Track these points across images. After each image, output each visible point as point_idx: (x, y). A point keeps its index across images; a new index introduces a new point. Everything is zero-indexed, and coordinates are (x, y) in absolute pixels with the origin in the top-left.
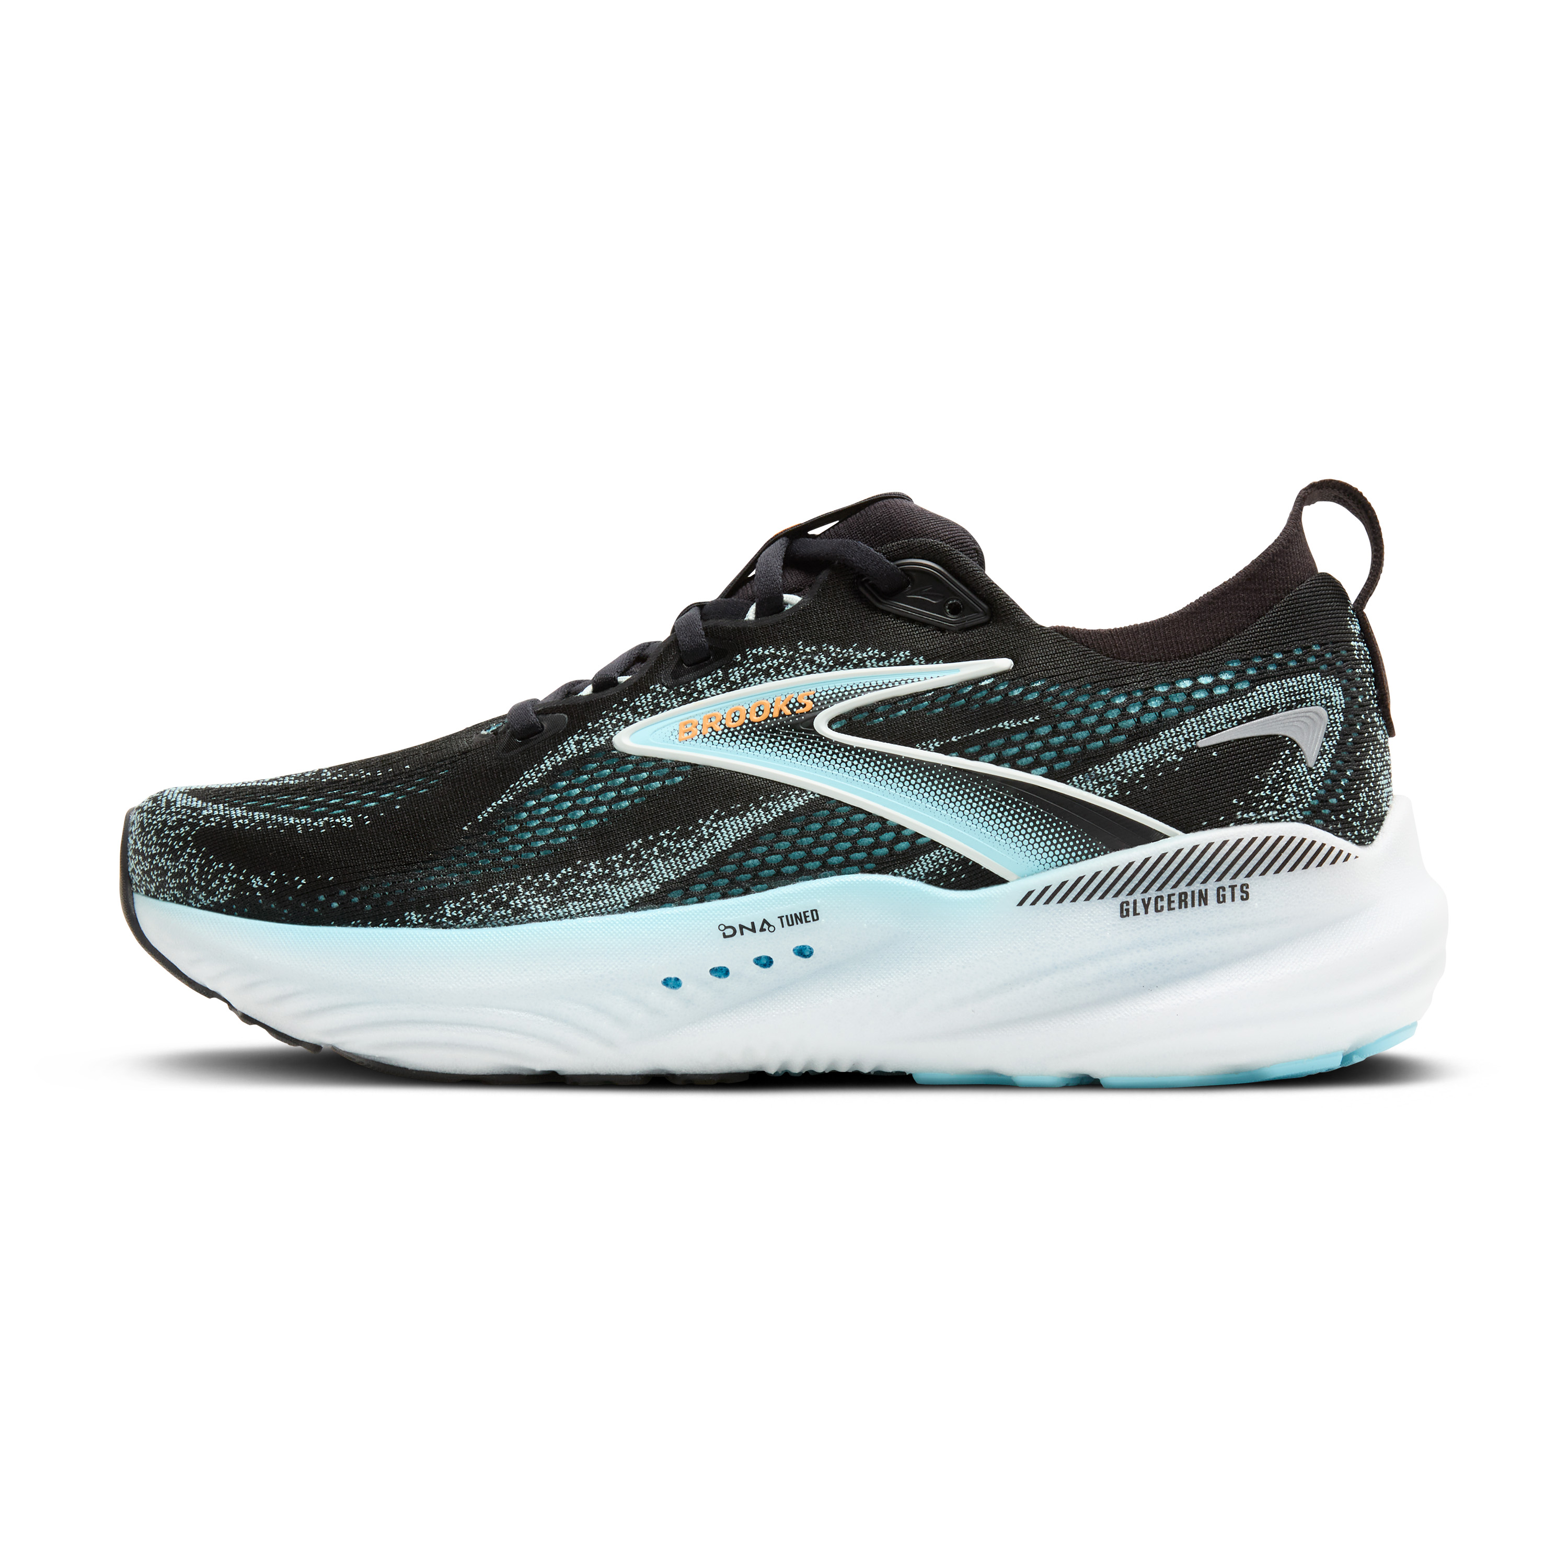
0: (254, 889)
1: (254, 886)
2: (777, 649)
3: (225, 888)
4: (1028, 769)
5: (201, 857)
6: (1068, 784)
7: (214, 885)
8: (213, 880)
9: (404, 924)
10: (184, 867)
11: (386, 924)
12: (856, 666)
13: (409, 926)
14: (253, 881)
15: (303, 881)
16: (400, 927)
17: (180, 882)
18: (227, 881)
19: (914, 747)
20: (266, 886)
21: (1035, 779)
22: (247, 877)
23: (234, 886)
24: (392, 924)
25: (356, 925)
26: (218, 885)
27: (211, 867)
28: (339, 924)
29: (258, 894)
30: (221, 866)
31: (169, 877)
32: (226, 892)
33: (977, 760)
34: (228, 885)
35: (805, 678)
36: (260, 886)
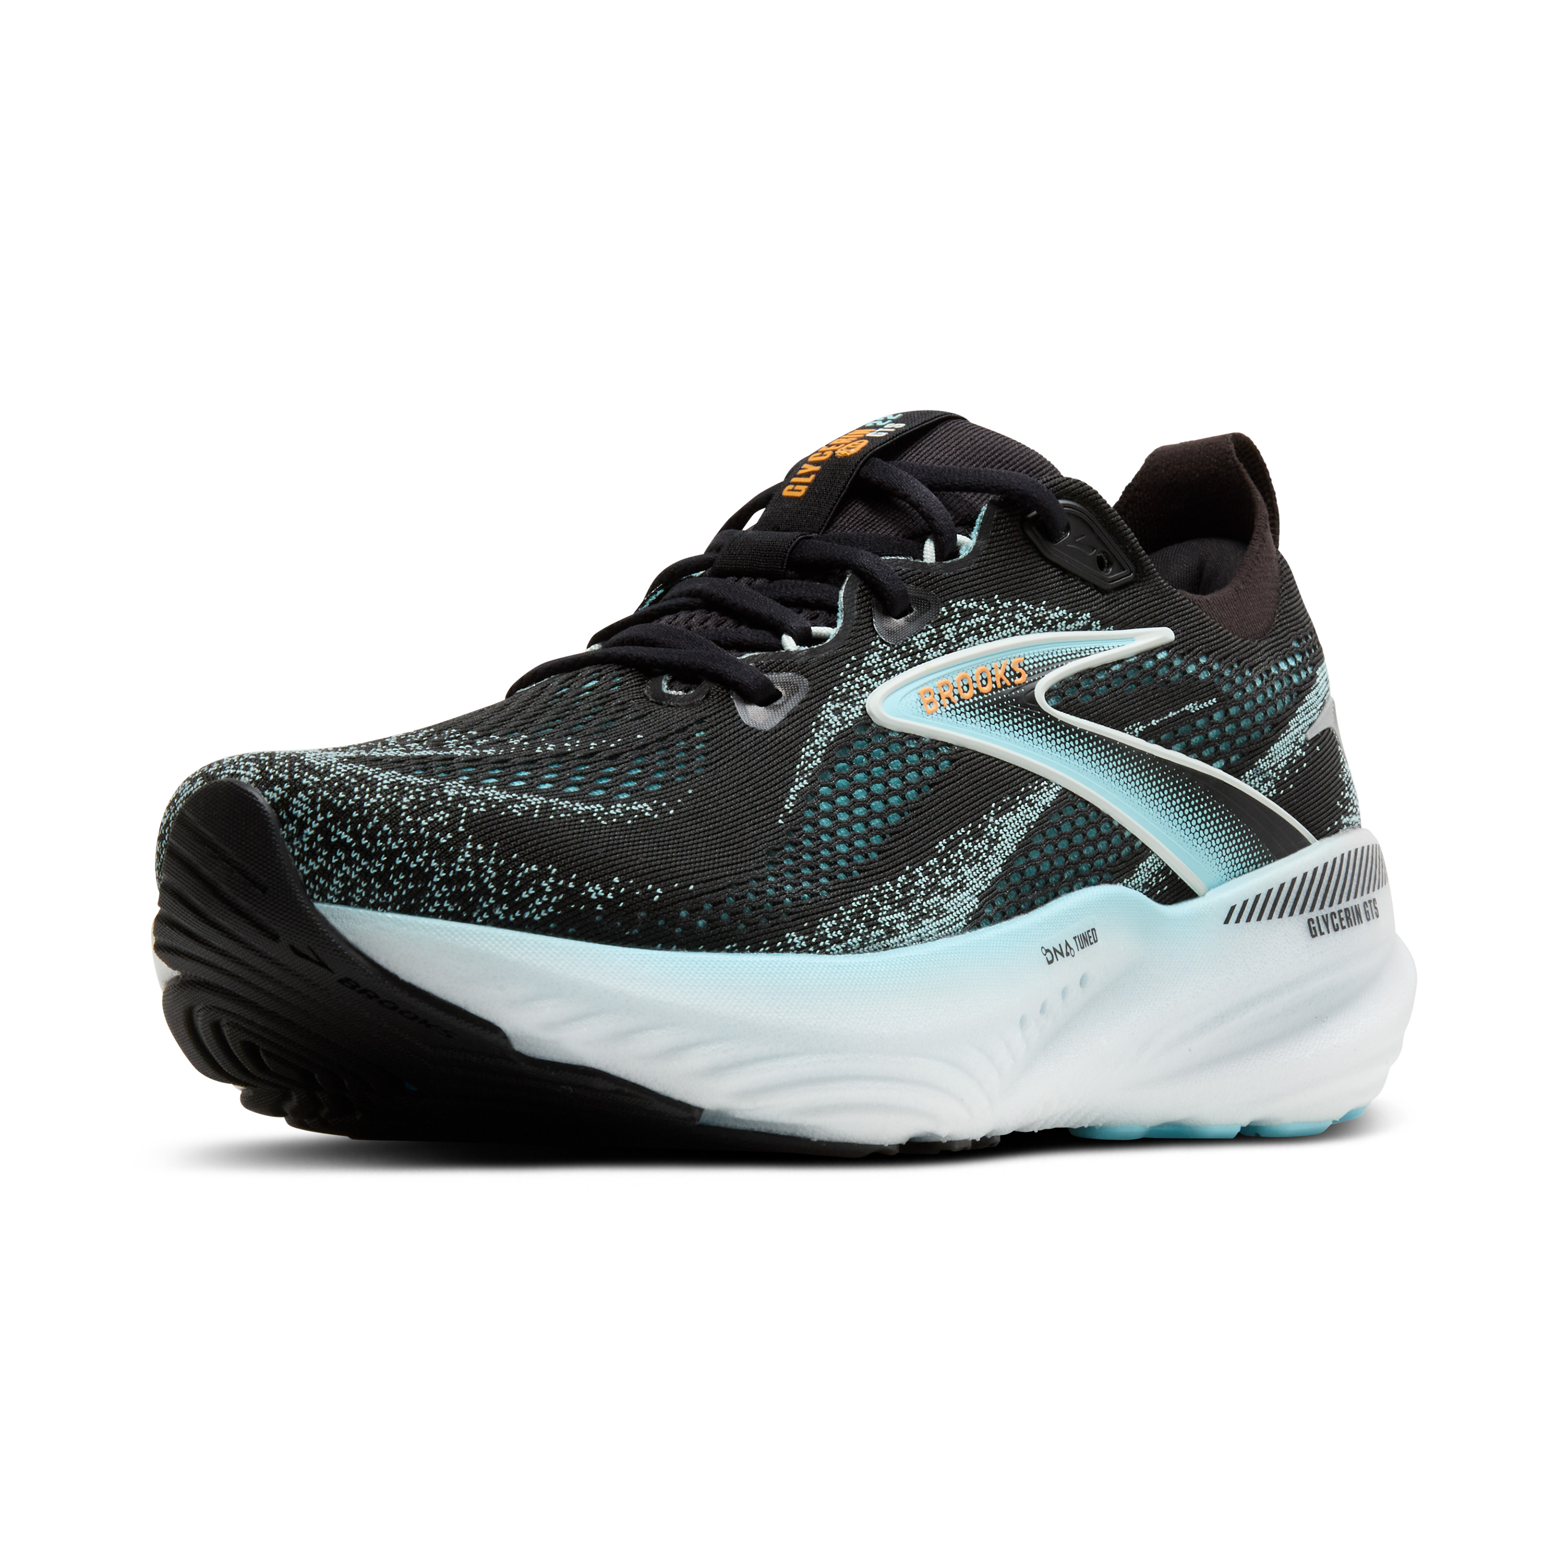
0: (593, 900)
1: (594, 896)
2: (979, 604)
3: (545, 898)
4: (1210, 761)
5: (495, 856)
6: (1241, 780)
7: (525, 895)
8: (524, 886)
9: (786, 948)
10: (468, 869)
11: (768, 948)
12: (1050, 629)
13: (793, 951)
14: (590, 890)
15: (659, 891)
16: (782, 952)
17: (458, 890)
18: (548, 890)
19: (1122, 730)
20: (610, 896)
21: (1215, 771)
22: (579, 884)
23: (561, 897)
24: (774, 950)
25: (731, 951)
26: (532, 895)
27: (517, 870)
28: (709, 949)
29: (599, 908)
30: (534, 868)
31: (433, 883)
32: (545, 905)
33: (1170, 748)
34: (550, 895)
35: (1011, 641)
36: (599, 897)
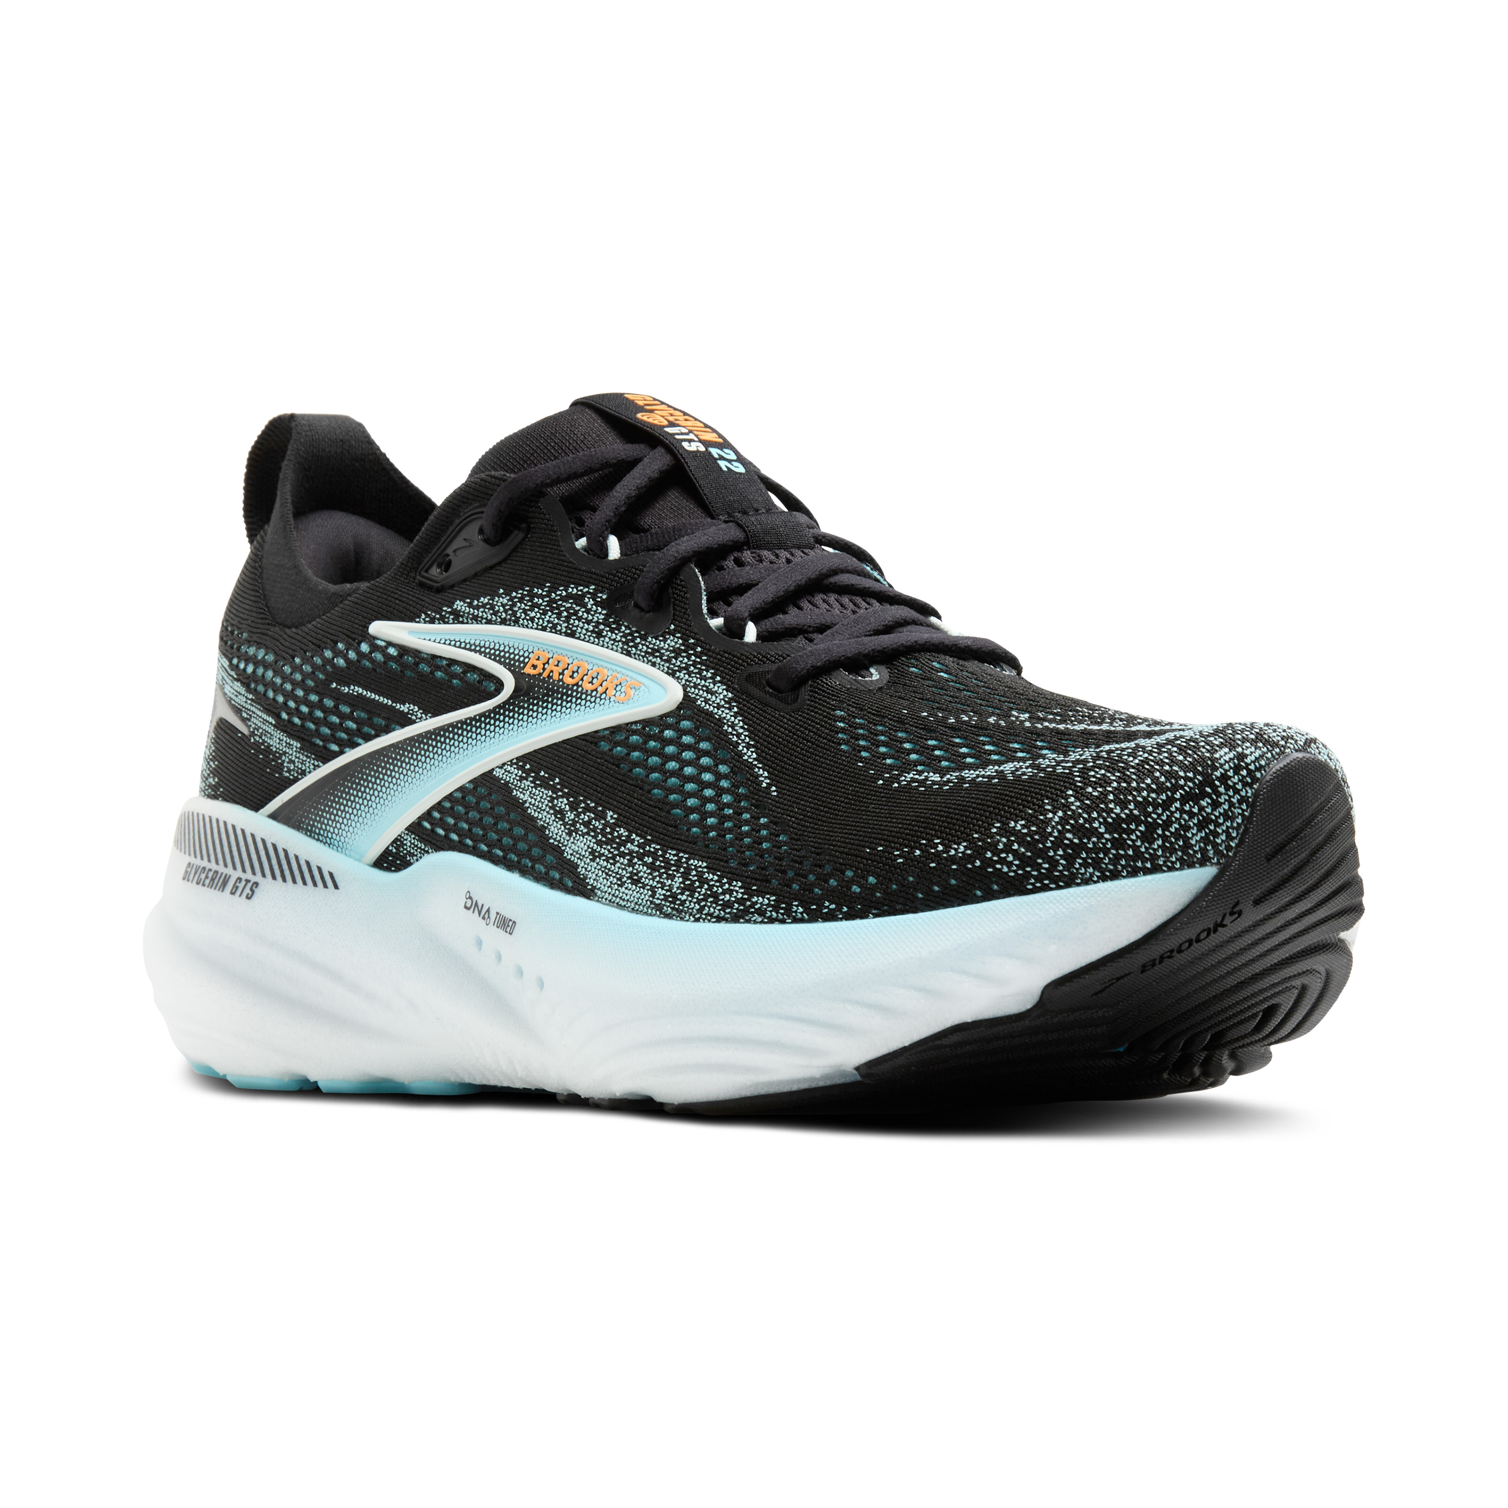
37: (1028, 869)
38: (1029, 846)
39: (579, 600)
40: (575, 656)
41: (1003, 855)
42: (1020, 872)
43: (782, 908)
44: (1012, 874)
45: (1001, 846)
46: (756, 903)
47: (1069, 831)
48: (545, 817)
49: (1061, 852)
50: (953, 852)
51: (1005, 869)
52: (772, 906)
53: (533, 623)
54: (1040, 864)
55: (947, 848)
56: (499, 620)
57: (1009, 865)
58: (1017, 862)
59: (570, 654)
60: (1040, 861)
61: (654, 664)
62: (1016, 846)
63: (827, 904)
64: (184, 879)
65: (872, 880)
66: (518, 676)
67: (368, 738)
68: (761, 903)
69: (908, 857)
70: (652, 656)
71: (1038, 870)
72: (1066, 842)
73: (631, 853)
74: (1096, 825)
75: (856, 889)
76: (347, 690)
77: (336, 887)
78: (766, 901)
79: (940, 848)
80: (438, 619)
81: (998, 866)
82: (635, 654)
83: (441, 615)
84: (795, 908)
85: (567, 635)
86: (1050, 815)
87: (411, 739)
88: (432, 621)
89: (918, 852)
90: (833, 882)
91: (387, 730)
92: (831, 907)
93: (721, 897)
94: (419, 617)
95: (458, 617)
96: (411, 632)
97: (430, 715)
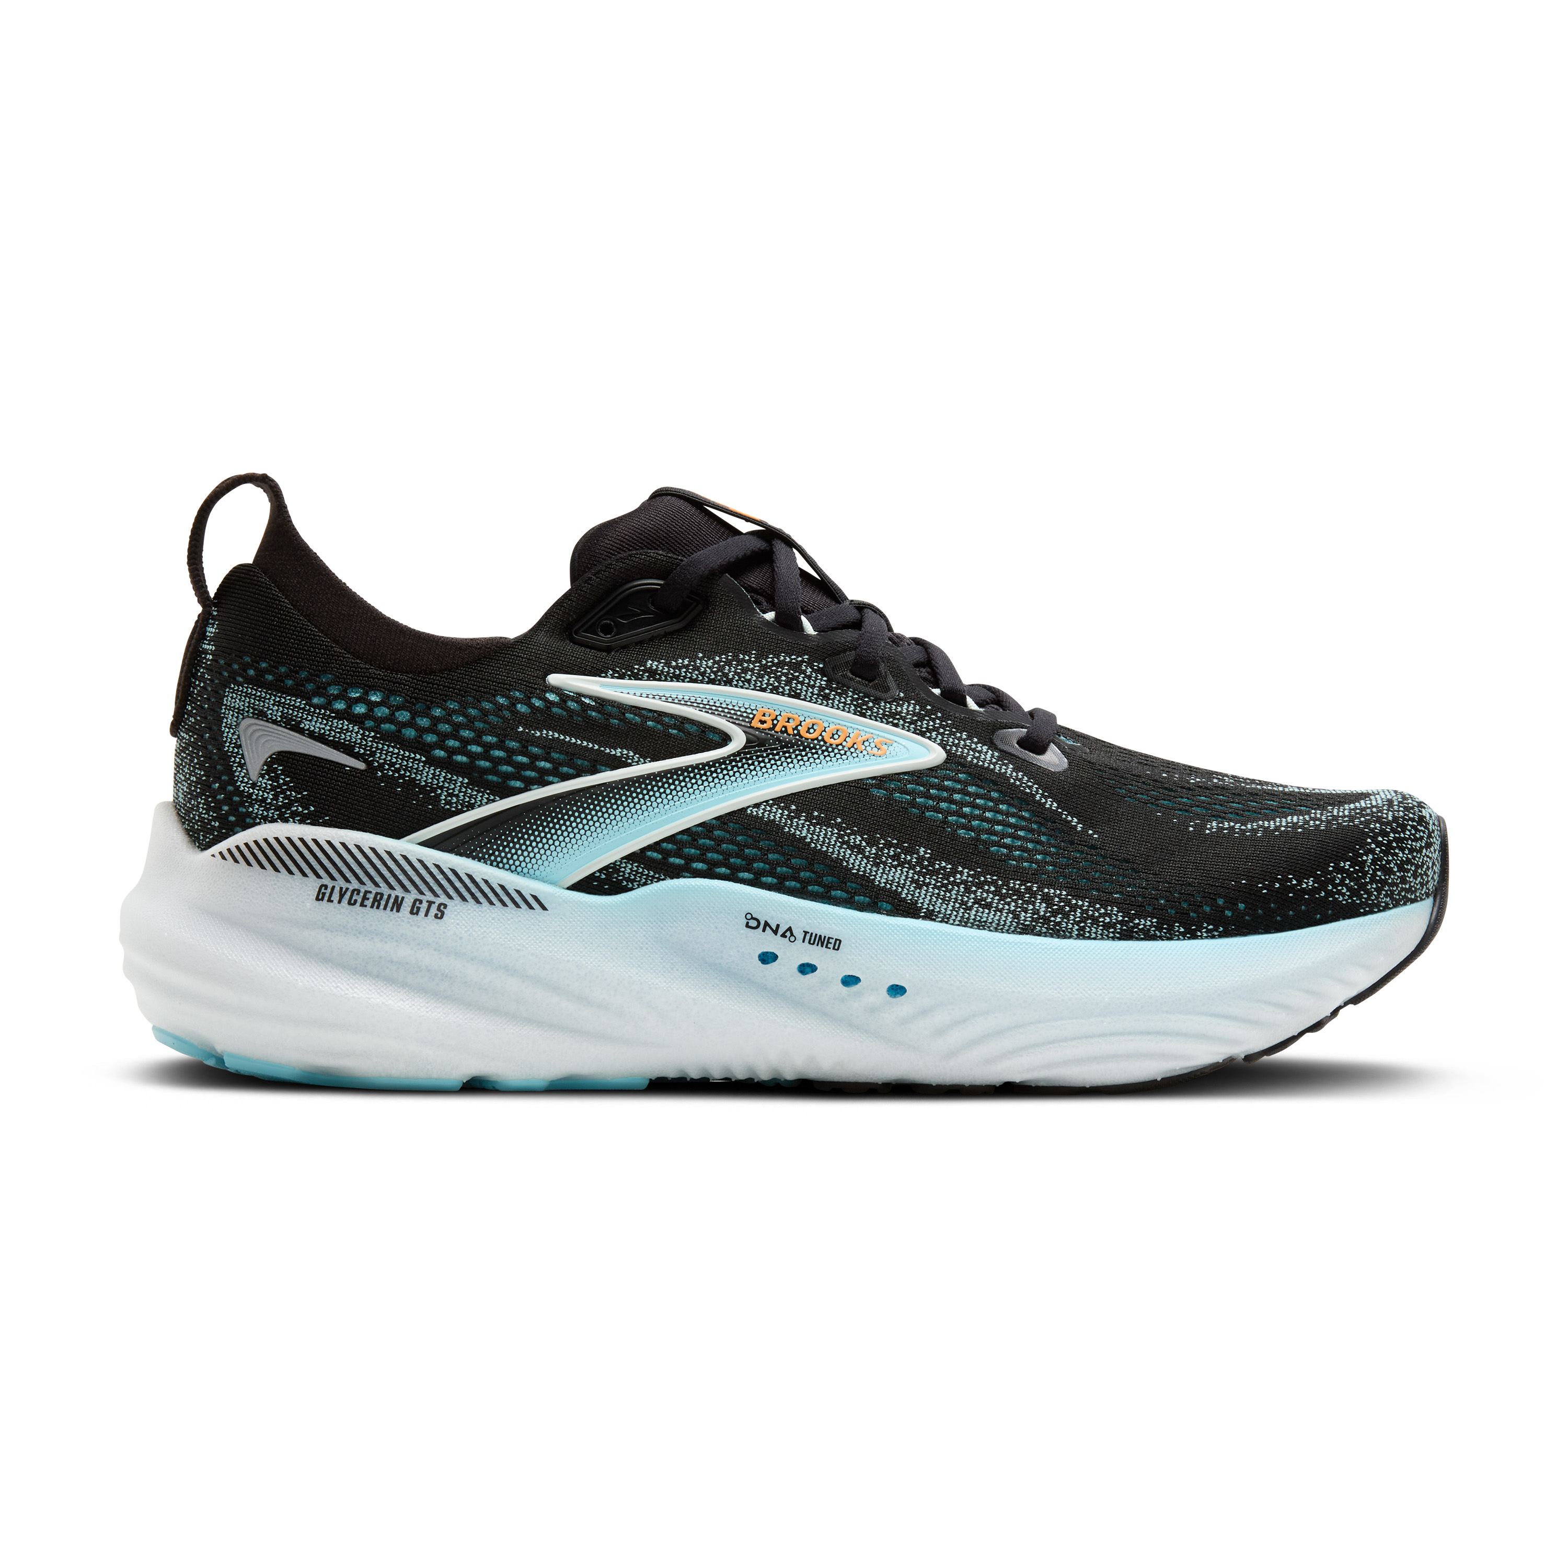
37: (1355, 899)
38: (1356, 880)
39: (796, 667)
40: (806, 714)
41: (1340, 888)
42: (1350, 901)
43: (1165, 929)
44: (1344, 902)
45: (1338, 881)
46: (1139, 924)
47: (1379, 870)
48: (837, 851)
49: (1374, 886)
50: (1305, 886)
51: (1341, 899)
52: (1154, 926)
53: (749, 684)
54: (1362, 895)
55: (1300, 882)
56: (707, 680)
57: (1343, 895)
58: (1348, 893)
59: (800, 713)
60: (1362, 892)
61: (896, 725)
62: (1347, 882)
63: (1205, 925)
64: (317, 899)
65: (1241, 906)
66: (748, 730)
67: (565, 777)
68: (1144, 925)
69: (1270, 888)
70: (891, 718)
71: (1360, 900)
72: (1378, 878)
73: (965, 882)
74: (1392, 865)
75: (1228, 913)
76: (538, 734)
77: (544, 908)
78: (1149, 923)
79: (1294, 882)
80: (629, 676)
81: (1337, 896)
82: (870, 716)
83: (632, 672)
84: (1177, 929)
85: (790, 696)
86: (1365, 858)
87: (628, 780)
88: (622, 677)
89: (1277, 885)
90: (1207, 909)
91: (594, 771)
92: (1209, 927)
93: (1101, 919)
94: (606, 673)
95: (653, 675)
96: (603, 685)
97: (649, 759)
